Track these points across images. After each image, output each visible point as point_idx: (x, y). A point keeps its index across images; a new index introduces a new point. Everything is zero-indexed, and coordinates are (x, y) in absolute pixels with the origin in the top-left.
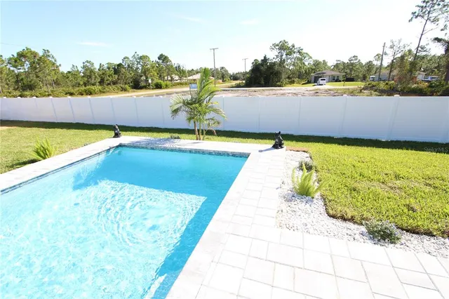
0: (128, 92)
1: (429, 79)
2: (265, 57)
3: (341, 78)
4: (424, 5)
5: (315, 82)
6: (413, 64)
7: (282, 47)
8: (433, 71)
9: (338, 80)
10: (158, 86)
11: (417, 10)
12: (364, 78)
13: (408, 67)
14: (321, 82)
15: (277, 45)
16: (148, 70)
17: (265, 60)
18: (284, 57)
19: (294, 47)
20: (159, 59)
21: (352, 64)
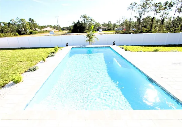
0: (18, 36)
1: (133, 30)
2: (78, 21)
3: (106, 30)
4: (131, 5)
5: (98, 31)
6: (130, 25)
7: (85, 17)
8: (134, 27)
9: (105, 30)
10: (31, 33)
11: (129, 7)
12: (113, 29)
13: (128, 25)
14: (100, 31)
15: (83, 16)
16: (25, 26)
17: (79, 22)
18: (86, 21)
19: (89, 17)
20: (29, 20)
21: (109, 24)
